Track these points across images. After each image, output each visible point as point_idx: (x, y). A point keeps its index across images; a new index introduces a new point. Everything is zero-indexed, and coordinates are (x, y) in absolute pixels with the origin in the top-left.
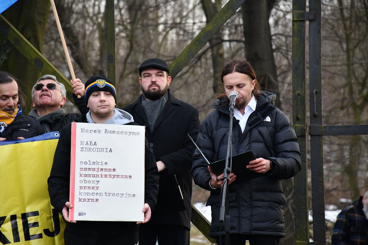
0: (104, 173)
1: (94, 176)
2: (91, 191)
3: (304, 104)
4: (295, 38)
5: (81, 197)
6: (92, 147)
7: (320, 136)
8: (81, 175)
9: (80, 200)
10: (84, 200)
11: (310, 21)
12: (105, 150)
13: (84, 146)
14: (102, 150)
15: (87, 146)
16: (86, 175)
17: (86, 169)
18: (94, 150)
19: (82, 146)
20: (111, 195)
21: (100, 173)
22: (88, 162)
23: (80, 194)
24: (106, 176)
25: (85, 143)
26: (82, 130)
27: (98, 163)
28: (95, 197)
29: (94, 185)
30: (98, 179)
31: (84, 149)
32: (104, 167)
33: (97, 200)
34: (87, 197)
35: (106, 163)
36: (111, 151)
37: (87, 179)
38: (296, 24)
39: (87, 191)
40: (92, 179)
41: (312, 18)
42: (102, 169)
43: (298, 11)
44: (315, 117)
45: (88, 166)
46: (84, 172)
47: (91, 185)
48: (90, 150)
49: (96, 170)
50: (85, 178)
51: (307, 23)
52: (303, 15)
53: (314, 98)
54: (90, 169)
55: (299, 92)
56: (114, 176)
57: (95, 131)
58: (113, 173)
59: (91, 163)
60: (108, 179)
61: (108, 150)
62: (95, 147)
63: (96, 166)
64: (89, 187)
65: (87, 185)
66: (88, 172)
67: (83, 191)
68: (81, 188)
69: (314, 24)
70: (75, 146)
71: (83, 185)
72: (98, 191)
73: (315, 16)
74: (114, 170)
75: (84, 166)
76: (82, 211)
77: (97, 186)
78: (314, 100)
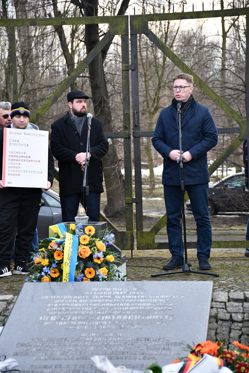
0: (23, 159)
1: (17, 160)
2: (15, 169)
3: (129, 119)
4: (124, 80)
5: (10, 173)
6: (16, 143)
7: (139, 137)
8: (9, 160)
9: (9, 174)
10: (11, 174)
11: (132, 70)
12: (24, 145)
13: (11, 142)
14: (22, 145)
15: (13, 142)
16: (12, 160)
17: (12, 156)
18: (18, 145)
19: (10, 142)
20: (27, 172)
21: (21, 159)
22: (14, 152)
23: (9, 171)
24: (24, 160)
25: (12, 140)
26: (10, 133)
27: (20, 153)
28: (18, 173)
29: (18, 166)
30: (19, 162)
31: (11, 144)
32: (23, 155)
33: (19, 175)
34: (13, 173)
35: (25, 153)
36: (28, 145)
37: (13, 162)
38: (124, 72)
39: (13, 169)
40: (16, 162)
41: (133, 69)
42: (22, 156)
43: (125, 65)
44: (136, 126)
45: (13, 154)
46: (11, 158)
47: (15, 166)
48: (15, 145)
49: (19, 157)
50: (12, 162)
51: (130, 71)
52: (128, 67)
53: (135, 116)
54: (15, 156)
55: (127, 112)
56: (30, 161)
57: (18, 133)
58: (29, 159)
59: (16, 153)
60: (26, 162)
61: (26, 145)
62: (18, 143)
63: (18, 155)
64: (14, 167)
65: (13, 165)
66: (13, 158)
67: (10, 169)
68: (9, 167)
69: (134, 72)
70: (6, 142)
71: (11, 165)
72: (20, 170)
73: (135, 68)
74: (29, 157)
75: (11, 154)
76: (10, 181)
77: (19, 166)
78: (135, 117)
